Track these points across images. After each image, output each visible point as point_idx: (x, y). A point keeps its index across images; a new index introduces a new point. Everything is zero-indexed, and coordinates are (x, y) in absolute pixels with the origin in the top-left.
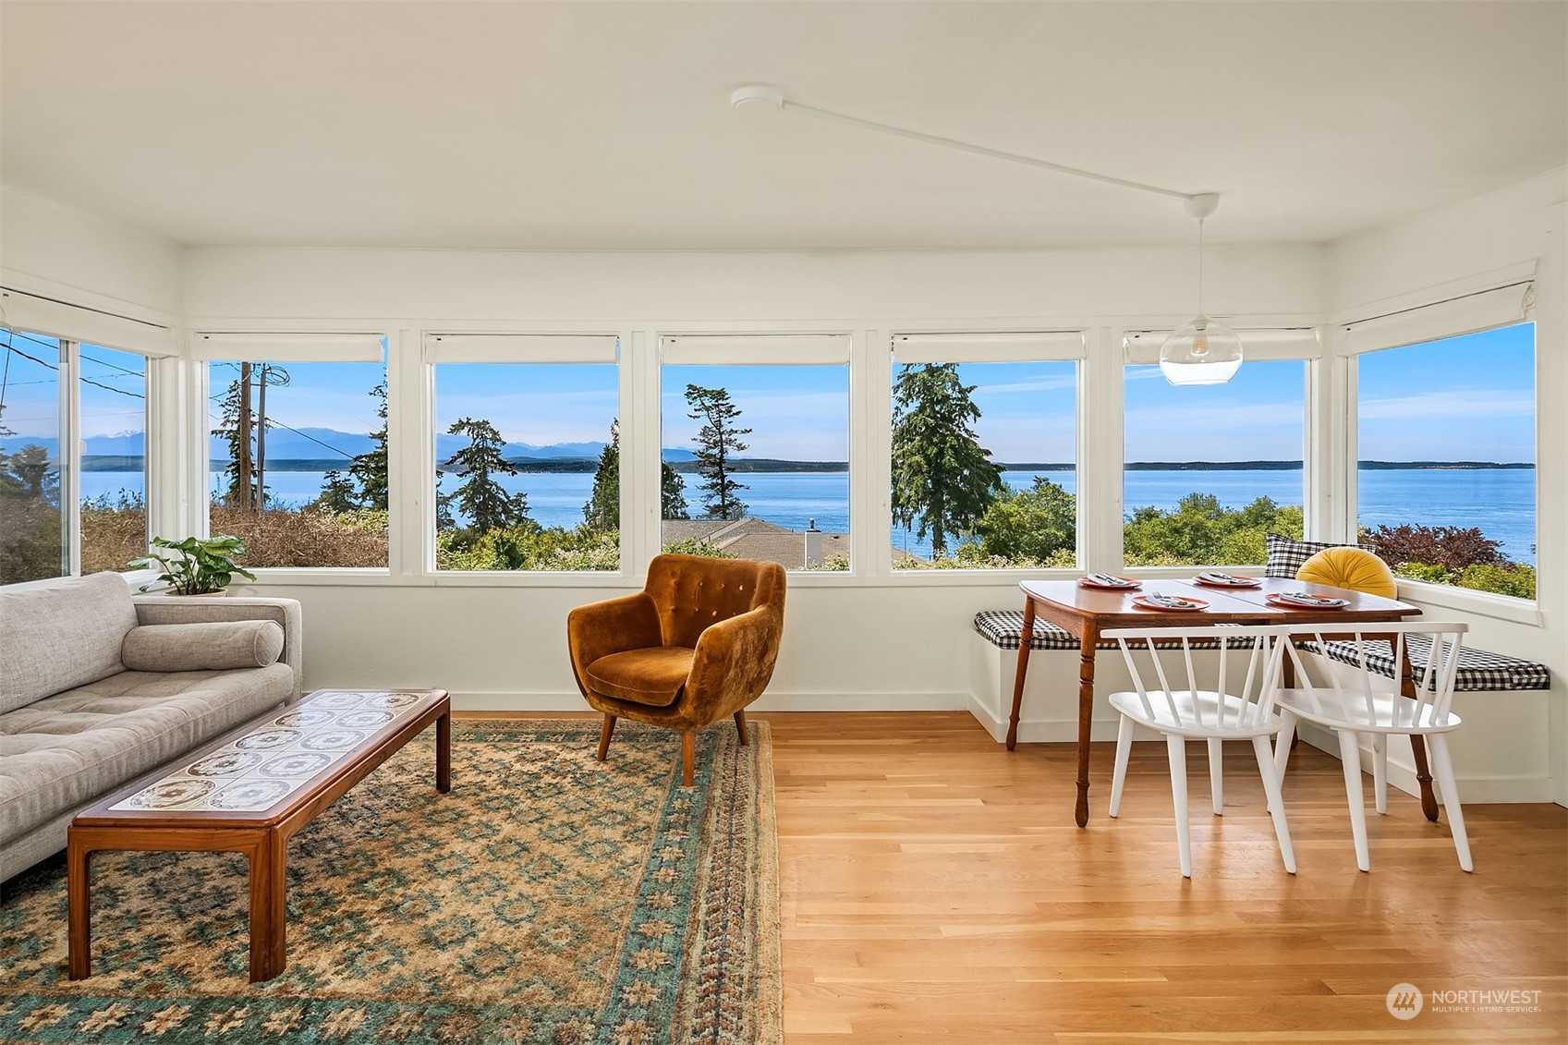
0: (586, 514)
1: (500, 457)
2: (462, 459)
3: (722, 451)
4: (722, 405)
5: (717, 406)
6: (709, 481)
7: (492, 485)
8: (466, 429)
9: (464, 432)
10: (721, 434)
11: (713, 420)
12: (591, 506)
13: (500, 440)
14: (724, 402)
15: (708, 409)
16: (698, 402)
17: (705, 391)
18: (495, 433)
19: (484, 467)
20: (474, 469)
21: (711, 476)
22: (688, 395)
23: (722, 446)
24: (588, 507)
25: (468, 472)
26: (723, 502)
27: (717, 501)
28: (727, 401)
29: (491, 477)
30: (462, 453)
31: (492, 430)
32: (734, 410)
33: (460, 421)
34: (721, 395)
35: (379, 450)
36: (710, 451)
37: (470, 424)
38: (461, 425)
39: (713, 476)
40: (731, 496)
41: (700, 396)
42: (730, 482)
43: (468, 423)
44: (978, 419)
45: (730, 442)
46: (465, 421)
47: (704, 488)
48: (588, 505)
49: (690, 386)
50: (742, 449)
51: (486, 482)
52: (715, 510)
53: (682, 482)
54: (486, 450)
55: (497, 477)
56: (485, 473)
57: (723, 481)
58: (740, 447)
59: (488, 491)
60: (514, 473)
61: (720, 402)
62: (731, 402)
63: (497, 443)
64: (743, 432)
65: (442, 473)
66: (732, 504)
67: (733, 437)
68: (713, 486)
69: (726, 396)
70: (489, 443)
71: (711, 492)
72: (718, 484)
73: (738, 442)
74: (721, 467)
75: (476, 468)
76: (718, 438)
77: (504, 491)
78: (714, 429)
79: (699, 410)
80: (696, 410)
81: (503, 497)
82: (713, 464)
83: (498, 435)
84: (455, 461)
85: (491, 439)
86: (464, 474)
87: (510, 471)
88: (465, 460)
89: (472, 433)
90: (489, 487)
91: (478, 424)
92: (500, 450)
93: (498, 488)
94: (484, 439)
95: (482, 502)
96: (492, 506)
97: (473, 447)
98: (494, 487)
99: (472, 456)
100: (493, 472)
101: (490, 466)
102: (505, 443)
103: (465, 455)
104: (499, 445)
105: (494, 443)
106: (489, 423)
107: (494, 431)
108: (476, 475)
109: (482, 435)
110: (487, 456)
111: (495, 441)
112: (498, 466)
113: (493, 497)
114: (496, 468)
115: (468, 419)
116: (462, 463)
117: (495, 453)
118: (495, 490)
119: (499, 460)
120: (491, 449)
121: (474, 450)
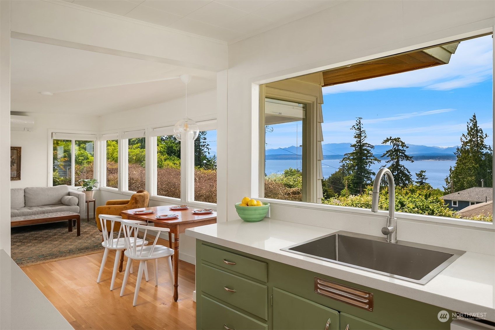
0: (447, 182)
1: (406, 153)
2: (388, 154)
7: (401, 167)
8: (390, 142)
9: (388, 143)
13: (405, 146)
18: (403, 143)
19: (398, 159)
20: (393, 159)
24: (447, 179)
25: (391, 161)
29: (401, 163)
30: (388, 152)
31: (401, 142)
33: (387, 138)
37: (391, 139)
38: (387, 140)
43: (390, 139)
48: (447, 178)
51: (399, 165)
54: (398, 150)
55: (403, 163)
56: (398, 162)
59: (399, 169)
60: (412, 161)
63: (404, 147)
65: (380, 161)
70: (400, 148)
75: (394, 159)
77: (407, 170)
81: (406, 172)
83: (405, 144)
84: (385, 155)
85: (401, 146)
86: (389, 161)
87: (410, 160)
88: (389, 155)
89: (393, 143)
90: (400, 167)
91: (395, 139)
92: (405, 151)
93: (404, 168)
94: (398, 146)
95: (397, 174)
96: (402, 176)
97: (393, 149)
98: (402, 168)
99: (393, 153)
100: (402, 161)
101: (401, 158)
102: (407, 147)
103: (389, 153)
104: (405, 148)
105: (402, 147)
106: (400, 139)
107: (402, 142)
108: (394, 162)
109: (397, 144)
110: (399, 153)
111: (403, 146)
112: (405, 158)
113: (402, 172)
114: (404, 159)
115: (391, 137)
116: (388, 156)
117: (403, 152)
118: (402, 169)
119: (405, 155)
120: (401, 150)
121: (393, 150)
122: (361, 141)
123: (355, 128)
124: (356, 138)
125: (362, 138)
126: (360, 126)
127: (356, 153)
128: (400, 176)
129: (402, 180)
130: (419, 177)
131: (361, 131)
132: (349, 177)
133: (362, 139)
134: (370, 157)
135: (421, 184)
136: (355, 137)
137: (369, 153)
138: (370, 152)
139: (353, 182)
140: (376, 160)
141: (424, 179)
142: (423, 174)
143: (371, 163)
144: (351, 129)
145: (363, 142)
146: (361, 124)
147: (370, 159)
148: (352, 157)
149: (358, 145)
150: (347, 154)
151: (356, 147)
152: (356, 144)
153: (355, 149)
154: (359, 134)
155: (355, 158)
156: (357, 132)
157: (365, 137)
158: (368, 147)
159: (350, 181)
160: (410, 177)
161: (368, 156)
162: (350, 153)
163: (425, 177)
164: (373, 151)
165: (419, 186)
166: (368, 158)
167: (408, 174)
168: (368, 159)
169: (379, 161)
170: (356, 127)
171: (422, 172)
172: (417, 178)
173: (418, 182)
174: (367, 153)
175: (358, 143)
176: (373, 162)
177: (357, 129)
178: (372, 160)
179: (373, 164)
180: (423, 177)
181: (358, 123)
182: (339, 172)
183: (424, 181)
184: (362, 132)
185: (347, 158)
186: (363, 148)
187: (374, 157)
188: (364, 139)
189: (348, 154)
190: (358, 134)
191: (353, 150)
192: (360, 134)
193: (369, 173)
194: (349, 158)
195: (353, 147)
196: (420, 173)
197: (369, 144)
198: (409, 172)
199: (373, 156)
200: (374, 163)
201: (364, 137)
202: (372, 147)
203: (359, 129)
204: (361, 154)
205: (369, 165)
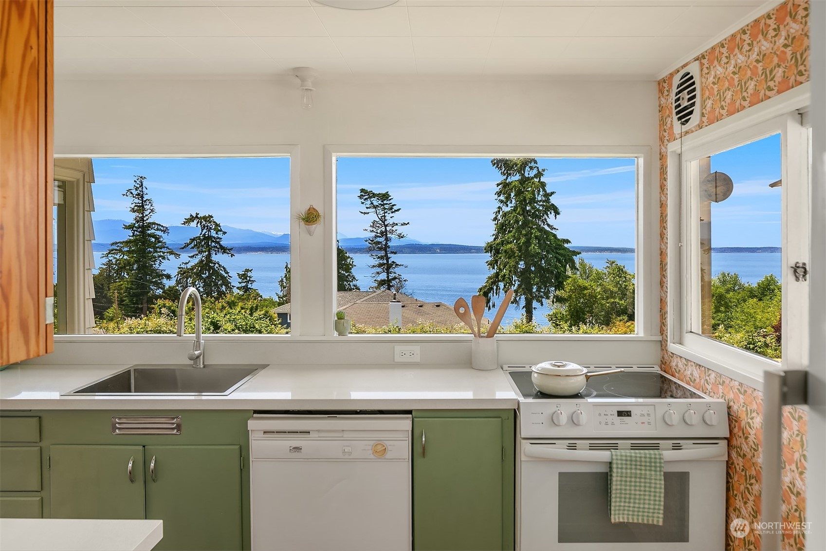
1: (222, 243)
2: (192, 245)
3: (387, 239)
4: (386, 204)
5: (382, 205)
6: (377, 262)
7: (215, 264)
8: (196, 222)
9: (193, 224)
10: (386, 226)
11: (380, 216)
12: (284, 280)
13: (221, 230)
14: (388, 202)
15: (375, 207)
16: (369, 202)
17: (373, 194)
18: (217, 225)
19: (209, 252)
20: (201, 252)
21: (379, 258)
22: (361, 197)
23: (386, 235)
25: (197, 255)
26: (388, 277)
27: (383, 276)
28: (391, 201)
29: (214, 258)
30: (193, 240)
31: (214, 222)
32: (395, 208)
33: (191, 215)
34: (385, 197)
35: (131, 238)
36: (378, 239)
37: (198, 218)
38: (192, 219)
39: (381, 258)
40: (395, 273)
41: (370, 198)
42: (393, 262)
43: (197, 217)
44: (557, 216)
45: (392, 232)
46: (195, 216)
47: (374, 266)
49: (362, 190)
50: (402, 237)
51: (211, 261)
52: (382, 283)
53: (353, 262)
54: (210, 238)
56: (209, 255)
57: (388, 261)
58: (401, 236)
59: (211, 268)
60: (232, 255)
61: (385, 202)
62: (393, 202)
63: (219, 233)
64: (402, 225)
65: (179, 255)
66: (395, 278)
67: (394, 229)
68: (380, 265)
69: (390, 198)
70: (213, 233)
71: (379, 270)
72: (384, 264)
73: (398, 232)
74: (386, 252)
76: (383, 229)
77: (224, 268)
78: (381, 222)
79: (370, 208)
80: (367, 208)
81: (223, 273)
82: (380, 249)
83: (220, 226)
84: (188, 246)
85: (214, 229)
86: (194, 255)
87: (229, 254)
88: (195, 246)
89: (200, 224)
90: (213, 265)
91: (205, 218)
92: (221, 239)
93: (220, 266)
94: (209, 229)
95: (207, 277)
96: (215, 279)
97: (201, 236)
98: (217, 265)
99: (200, 243)
100: (216, 254)
101: (214, 250)
102: (225, 233)
103: (195, 242)
104: (220, 235)
105: (217, 233)
106: (213, 217)
107: (216, 223)
108: (203, 257)
109: (207, 226)
110: (211, 242)
111: (217, 231)
112: (220, 251)
113: (216, 273)
114: (218, 251)
115: (197, 214)
116: (193, 248)
117: (217, 241)
118: (217, 268)
119: (220, 245)
120: (214, 237)
121: (201, 238)
122: (145, 219)
123: (132, 193)
124: (134, 212)
125: (147, 213)
126: (142, 192)
127: (135, 241)
128: (213, 278)
129: (216, 285)
130: (243, 279)
131: (144, 199)
132: (122, 285)
133: (146, 216)
134: (161, 248)
135: (245, 292)
136: (133, 210)
137: (160, 242)
138: (161, 239)
139: (129, 293)
140: (171, 253)
141: (250, 282)
142: (249, 274)
143: (164, 258)
144: (124, 195)
145: (147, 219)
146: (144, 188)
147: (161, 252)
148: (126, 249)
149: (139, 226)
150: (116, 243)
151: (134, 231)
152: (135, 224)
153: (134, 233)
154: (141, 204)
155: (133, 250)
156: (137, 201)
157: (152, 211)
158: (158, 230)
159: (122, 291)
160: (229, 280)
161: (158, 247)
162: (124, 242)
163: (251, 279)
164: (166, 238)
165: (243, 295)
166: (158, 250)
167: (226, 275)
168: (157, 252)
169: (177, 255)
170: (135, 192)
171: (247, 271)
172: (240, 280)
173: (241, 287)
174: (155, 241)
175: (138, 222)
176: (166, 257)
177: (137, 197)
178: (165, 254)
179: (166, 260)
180: (248, 278)
181: (138, 186)
182: (100, 274)
183: (249, 286)
184: (145, 201)
185: (116, 250)
186: (149, 232)
187: (169, 249)
188: (149, 216)
189: (119, 243)
190: (138, 204)
191: (128, 235)
192: (143, 206)
193: (161, 276)
194: (120, 251)
195: (129, 229)
196: (243, 273)
197: (160, 225)
198: (227, 273)
199: (167, 247)
200: (168, 259)
201: (149, 211)
202: (165, 230)
203: (141, 196)
204: (143, 243)
205: (158, 261)
